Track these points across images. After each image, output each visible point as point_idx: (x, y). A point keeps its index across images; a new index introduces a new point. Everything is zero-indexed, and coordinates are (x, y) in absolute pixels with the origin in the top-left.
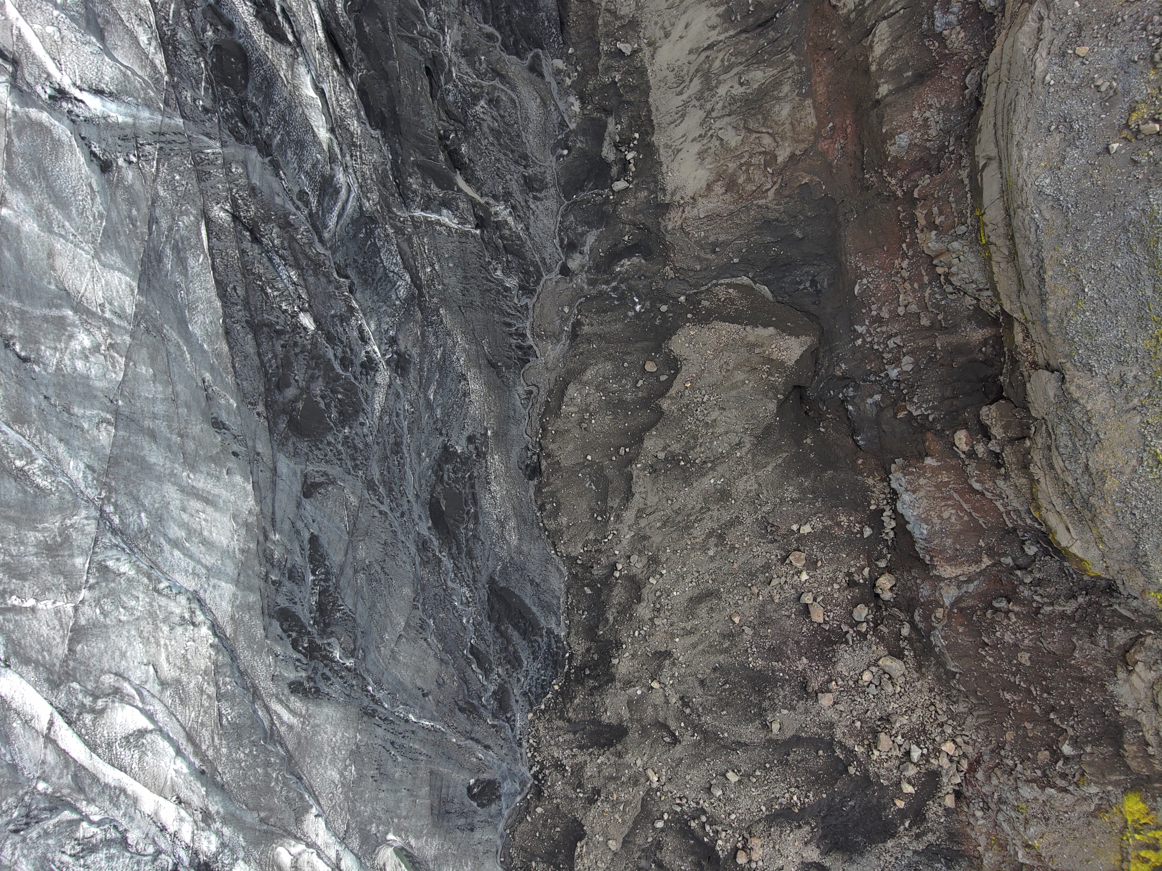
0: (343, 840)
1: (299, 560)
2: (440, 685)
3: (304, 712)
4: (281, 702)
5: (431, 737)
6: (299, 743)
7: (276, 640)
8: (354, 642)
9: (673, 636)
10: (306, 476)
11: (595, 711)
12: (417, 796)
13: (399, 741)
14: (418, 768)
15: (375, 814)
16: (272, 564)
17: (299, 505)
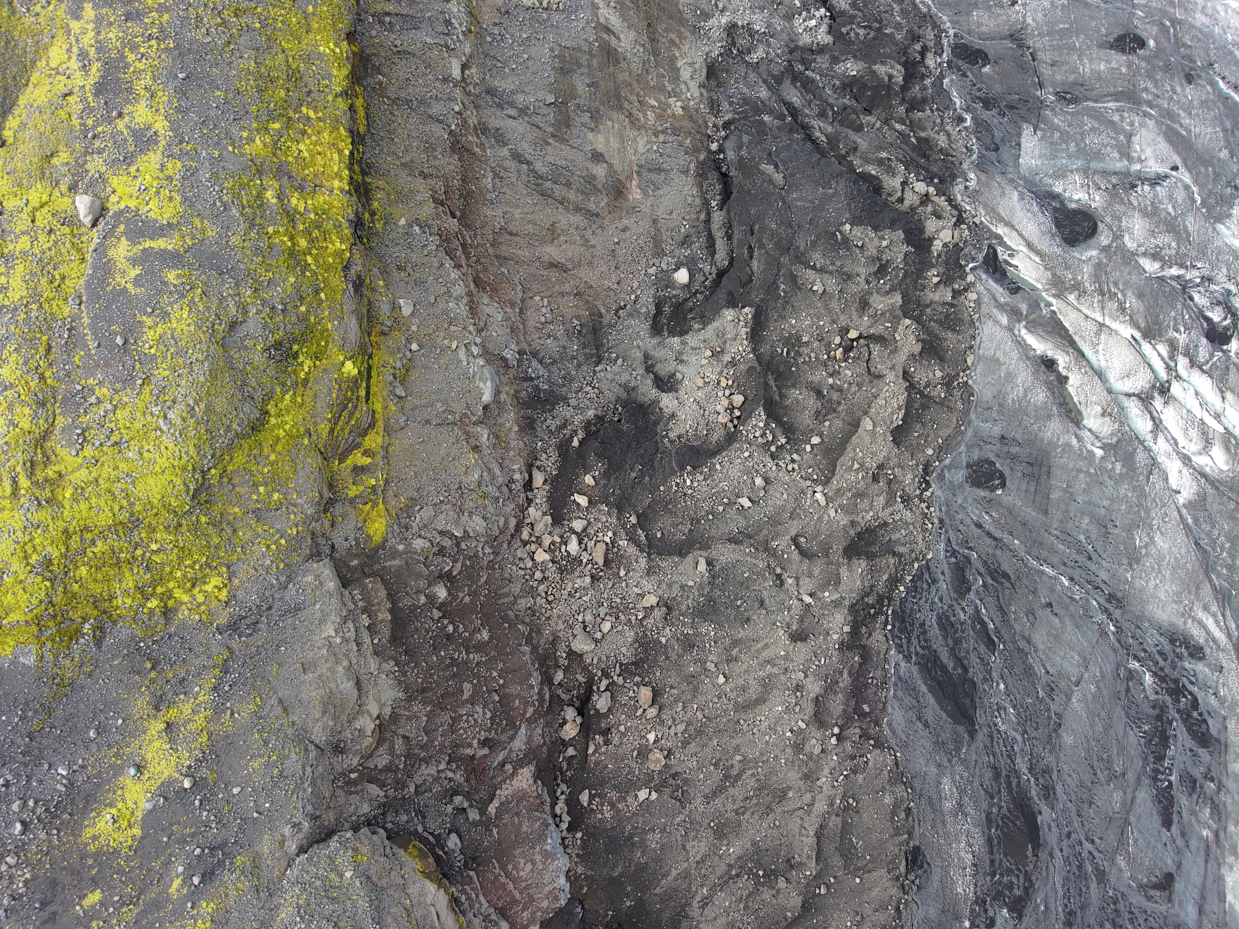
0: (1154, 463)
1: (1183, 800)
2: (1031, 612)
3: (1190, 621)
5: (1044, 554)
6: (1198, 588)
7: (1215, 712)
8: (1128, 690)
9: (786, 658)
10: (1170, 900)
11: (871, 570)
12: (1065, 491)
13: (1082, 559)
14: (1062, 522)
15: (1116, 483)
16: (1213, 802)
17: (1179, 866)
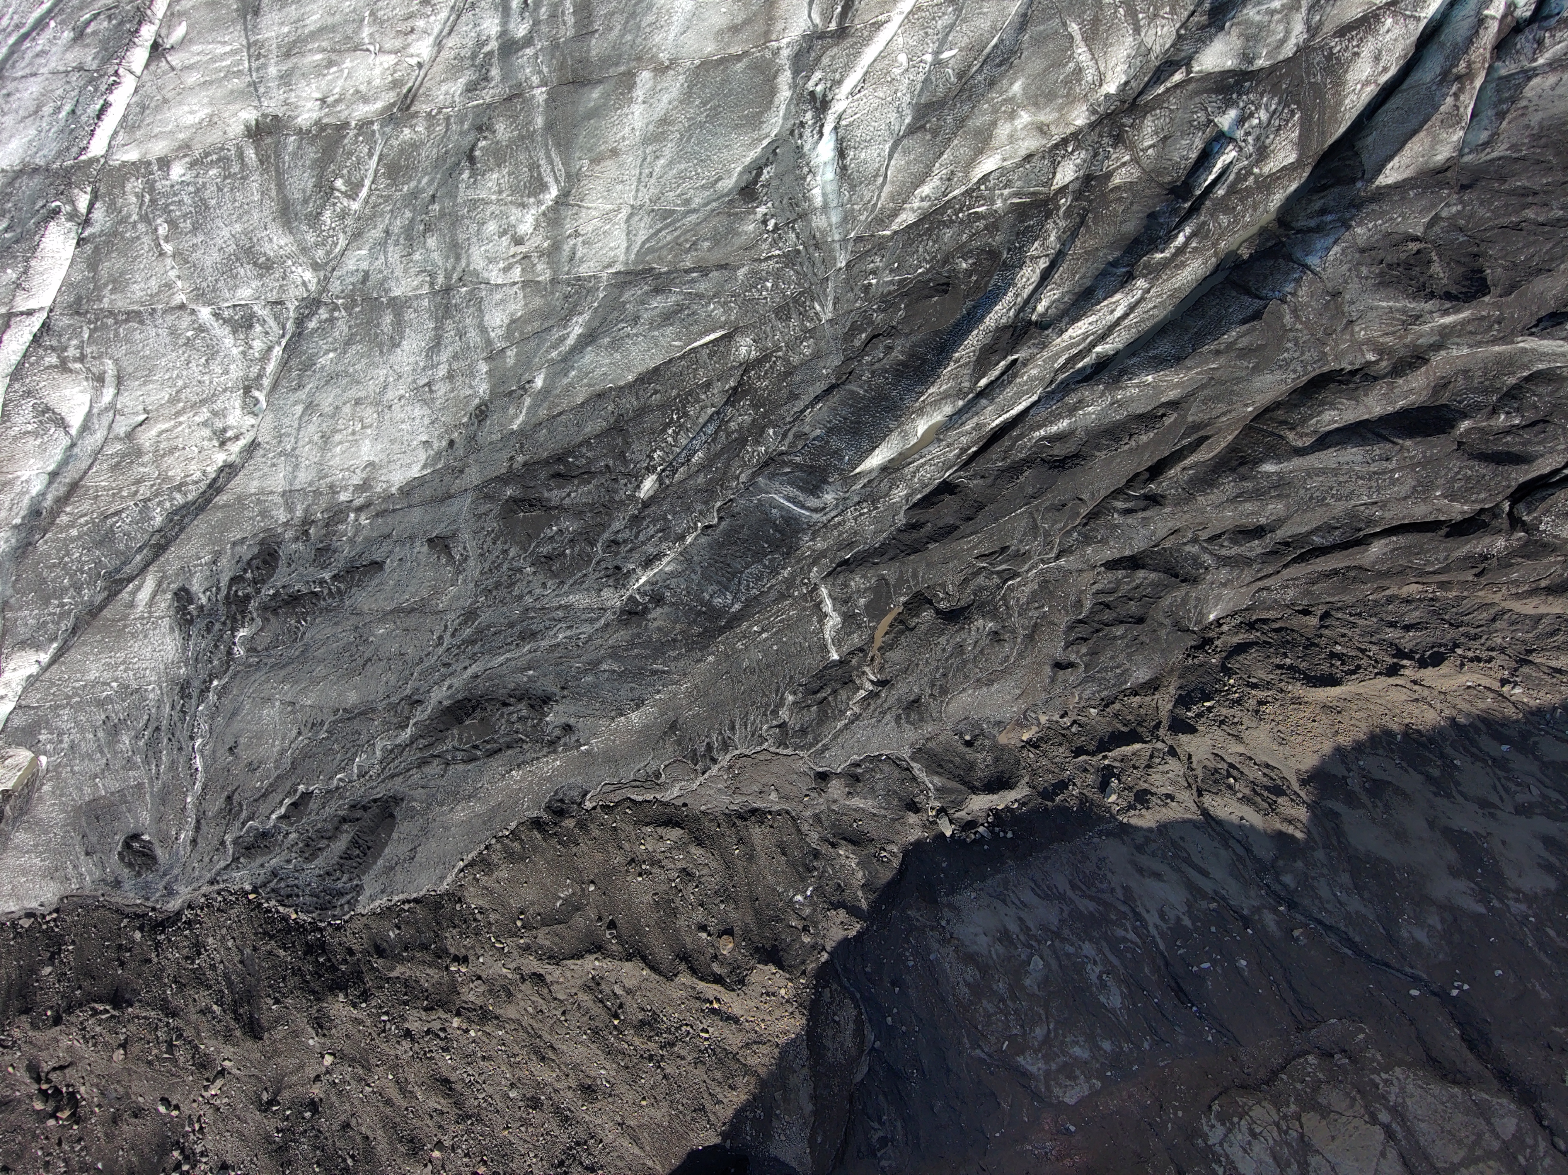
0: (19, 703)
1: (345, 557)
2: (250, 766)
3: (157, 614)
4: (159, 584)
5: (182, 770)
6: (115, 620)
7: (233, 556)
8: (265, 649)
10: (454, 535)
12: (104, 777)
13: (164, 736)
14: (138, 768)
15: (62, 733)
16: (329, 523)
17: (415, 536)
